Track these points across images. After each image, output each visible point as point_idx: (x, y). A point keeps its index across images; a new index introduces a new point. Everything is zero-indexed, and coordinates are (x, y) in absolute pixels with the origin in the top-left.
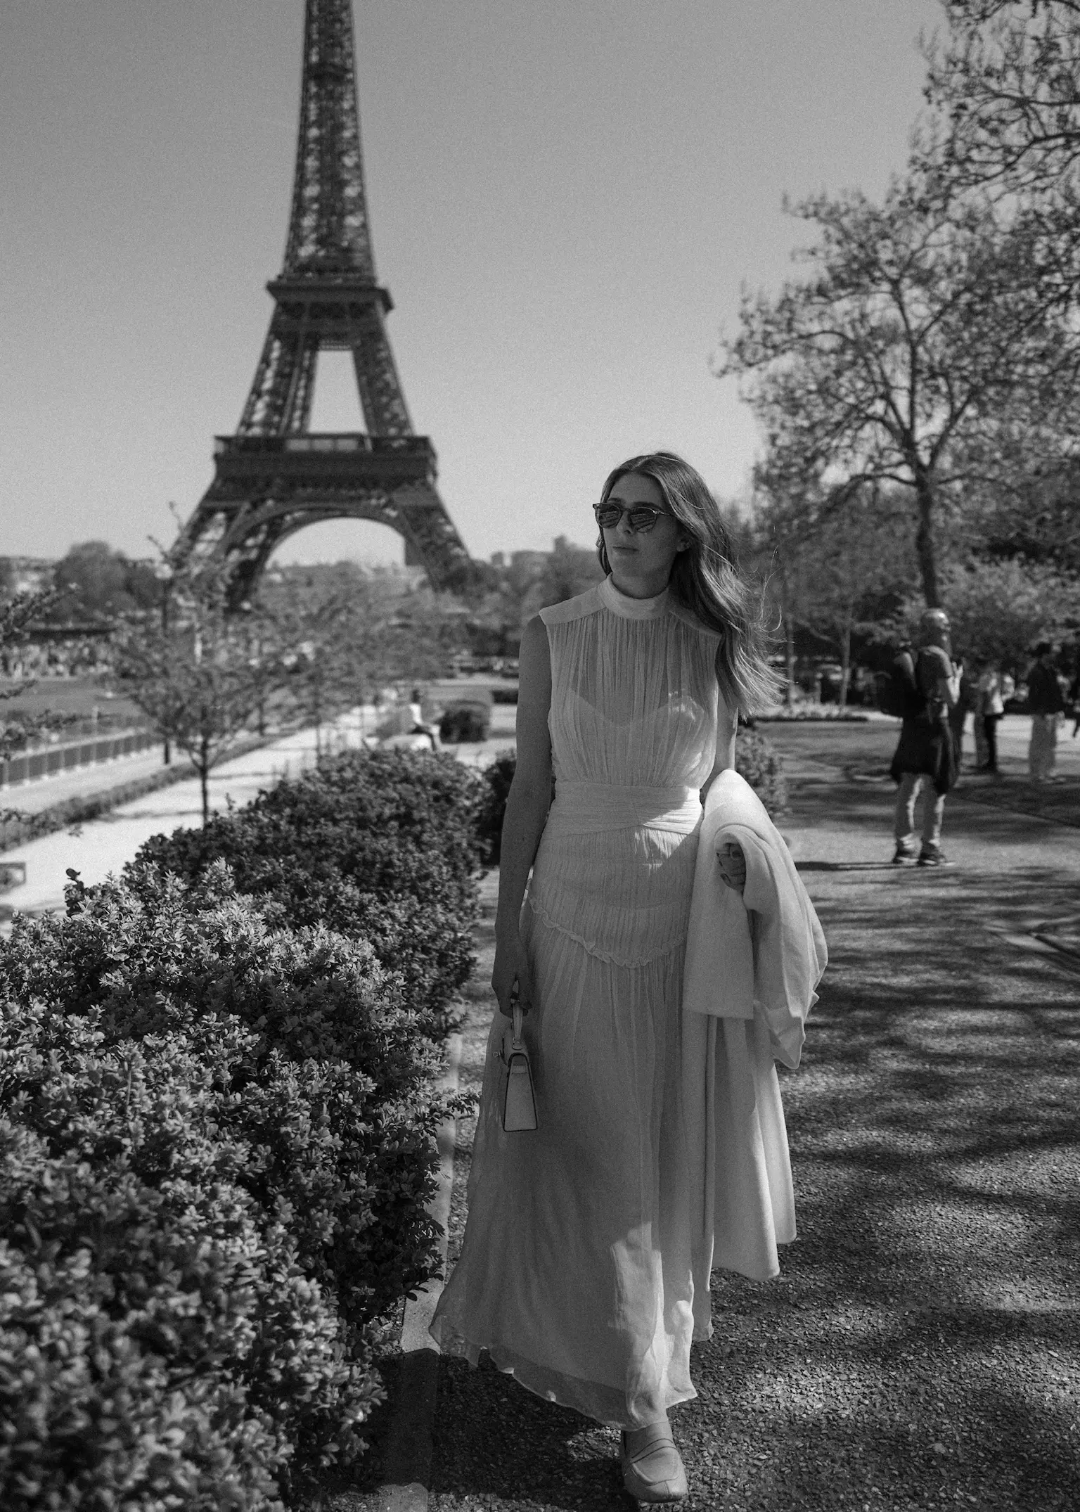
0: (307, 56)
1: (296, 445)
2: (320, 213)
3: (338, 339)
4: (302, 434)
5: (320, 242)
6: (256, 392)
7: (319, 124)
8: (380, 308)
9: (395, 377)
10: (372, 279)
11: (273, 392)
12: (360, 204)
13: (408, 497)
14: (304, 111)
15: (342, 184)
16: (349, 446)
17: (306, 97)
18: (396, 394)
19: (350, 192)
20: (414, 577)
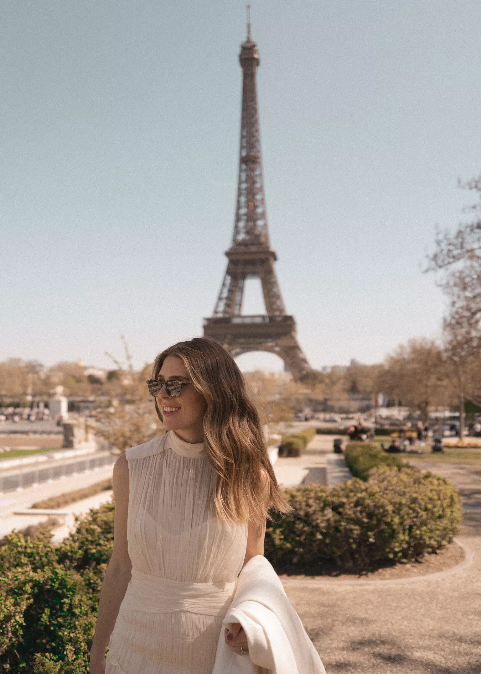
0: (241, 153)
1: (236, 321)
2: (247, 221)
3: (254, 274)
4: (239, 316)
5: (248, 233)
6: (220, 298)
7: (246, 182)
8: (271, 259)
9: (279, 290)
10: (268, 247)
11: (228, 298)
12: (263, 216)
13: (284, 342)
14: (240, 176)
15: (255, 207)
16: (258, 320)
17: (241, 170)
18: (278, 297)
19: (259, 210)
20: (287, 377)
